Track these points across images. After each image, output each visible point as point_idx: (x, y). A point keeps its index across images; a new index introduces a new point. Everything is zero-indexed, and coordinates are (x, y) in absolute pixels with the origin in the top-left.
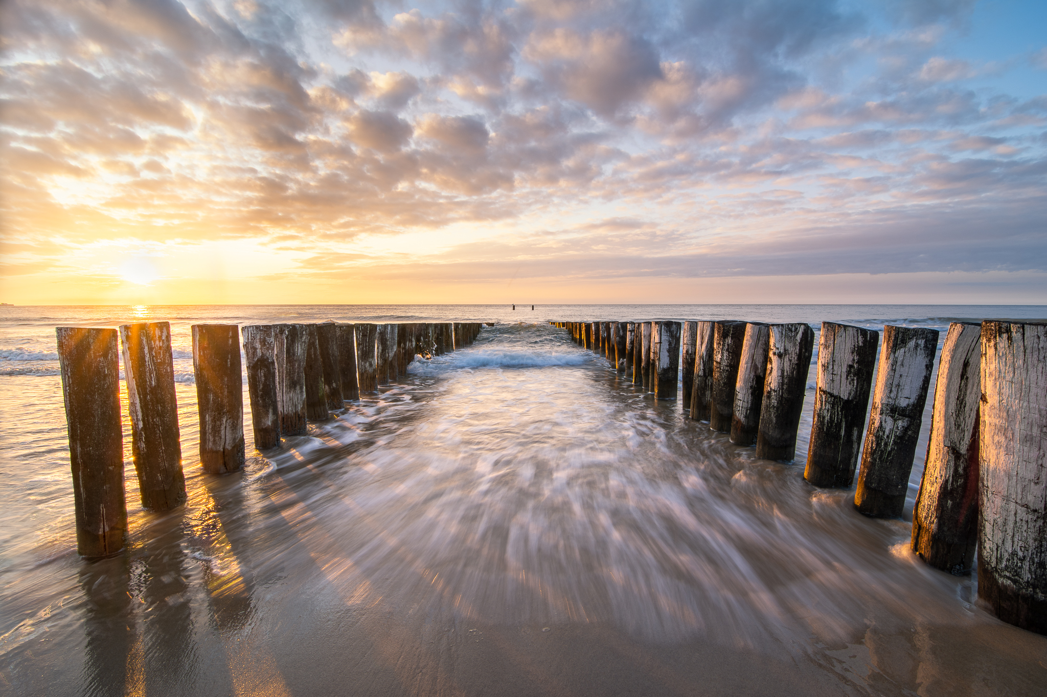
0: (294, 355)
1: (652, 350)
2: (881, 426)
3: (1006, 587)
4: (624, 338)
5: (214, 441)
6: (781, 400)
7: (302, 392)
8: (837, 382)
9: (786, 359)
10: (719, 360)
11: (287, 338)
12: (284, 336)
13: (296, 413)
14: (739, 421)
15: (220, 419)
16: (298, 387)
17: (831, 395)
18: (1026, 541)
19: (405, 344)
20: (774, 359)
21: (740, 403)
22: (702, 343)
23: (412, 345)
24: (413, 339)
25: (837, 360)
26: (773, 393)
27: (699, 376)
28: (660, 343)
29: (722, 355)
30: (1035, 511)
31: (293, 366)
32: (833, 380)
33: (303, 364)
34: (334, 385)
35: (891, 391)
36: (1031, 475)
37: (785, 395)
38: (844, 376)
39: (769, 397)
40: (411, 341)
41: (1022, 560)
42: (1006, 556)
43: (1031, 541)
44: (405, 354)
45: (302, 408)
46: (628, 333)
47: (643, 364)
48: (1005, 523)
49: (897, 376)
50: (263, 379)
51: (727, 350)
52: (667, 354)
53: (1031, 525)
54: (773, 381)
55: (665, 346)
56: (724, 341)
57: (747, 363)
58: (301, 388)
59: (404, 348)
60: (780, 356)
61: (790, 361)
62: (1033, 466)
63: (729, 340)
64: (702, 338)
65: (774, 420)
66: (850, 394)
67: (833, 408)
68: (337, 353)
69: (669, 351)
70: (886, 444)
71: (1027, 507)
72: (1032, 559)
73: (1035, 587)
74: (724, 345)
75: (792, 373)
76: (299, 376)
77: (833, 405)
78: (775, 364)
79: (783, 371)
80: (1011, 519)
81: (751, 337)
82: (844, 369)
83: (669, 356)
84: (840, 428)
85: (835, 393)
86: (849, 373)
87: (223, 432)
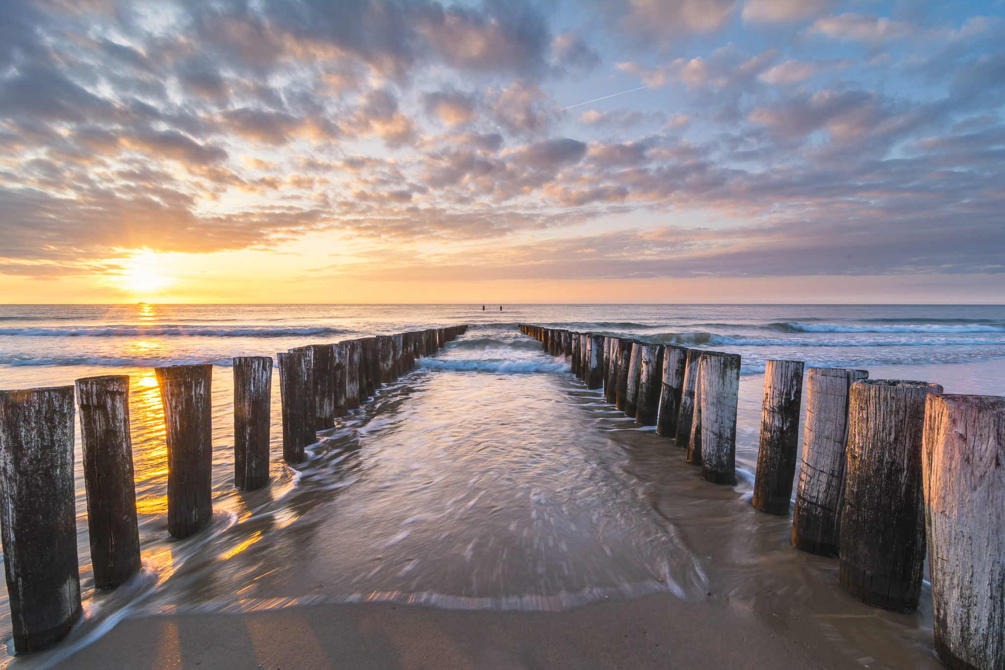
0: (353, 360)
1: (587, 355)
2: (685, 402)
3: (708, 468)
4: (570, 344)
5: (321, 412)
6: (648, 388)
7: (357, 384)
8: (671, 379)
9: (650, 365)
10: (620, 364)
11: (349, 350)
12: (348, 349)
13: (354, 397)
14: (629, 402)
15: (324, 400)
16: (355, 381)
17: (668, 386)
18: (713, 447)
19: (407, 349)
20: (644, 365)
21: (629, 391)
22: (613, 352)
23: (411, 349)
24: (412, 345)
25: (671, 366)
26: (644, 385)
27: (611, 374)
28: (591, 350)
29: (622, 361)
30: (716, 434)
31: (352, 368)
32: (669, 378)
33: (358, 366)
34: (370, 380)
35: (689, 384)
36: (714, 419)
37: (650, 386)
38: (674, 375)
39: (642, 387)
40: (411, 347)
41: (712, 455)
42: (707, 454)
43: (715, 447)
44: (407, 356)
45: (357, 395)
46: (573, 341)
47: (582, 365)
48: (707, 440)
49: (692, 376)
50: (339, 376)
51: (625, 358)
52: (595, 358)
53: (715, 440)
54: (644, 378)
55: (594, 353)
56: (623, 353)
57: (633, 367)
58: (357, 382)
59: (406, 352)
60: (647, 363)
61: (652, 366)
62: (715, 415)
63: (626, 352)
64: (614, 349)
65: (644, 400)
66: (677, 385)
67: (669, 393)
68: (371, 358)
69: (597, 356)
70: (687, 411)
71: (713, 432)
72: (716, 455)
73: (717, 467)
74: (622, 355)
75: (653, 373)
76: (355, 374)
77: (669, 391)
78: (644, 368)
79: (648, 372)
80: (708, 438)
81: (635, 351)
82: (674, 372)
83: (597, 360)
84: (673, 404)
85: (670, 385)
86: (676, 374)
87: (325, 407)
